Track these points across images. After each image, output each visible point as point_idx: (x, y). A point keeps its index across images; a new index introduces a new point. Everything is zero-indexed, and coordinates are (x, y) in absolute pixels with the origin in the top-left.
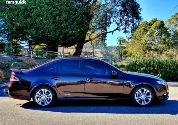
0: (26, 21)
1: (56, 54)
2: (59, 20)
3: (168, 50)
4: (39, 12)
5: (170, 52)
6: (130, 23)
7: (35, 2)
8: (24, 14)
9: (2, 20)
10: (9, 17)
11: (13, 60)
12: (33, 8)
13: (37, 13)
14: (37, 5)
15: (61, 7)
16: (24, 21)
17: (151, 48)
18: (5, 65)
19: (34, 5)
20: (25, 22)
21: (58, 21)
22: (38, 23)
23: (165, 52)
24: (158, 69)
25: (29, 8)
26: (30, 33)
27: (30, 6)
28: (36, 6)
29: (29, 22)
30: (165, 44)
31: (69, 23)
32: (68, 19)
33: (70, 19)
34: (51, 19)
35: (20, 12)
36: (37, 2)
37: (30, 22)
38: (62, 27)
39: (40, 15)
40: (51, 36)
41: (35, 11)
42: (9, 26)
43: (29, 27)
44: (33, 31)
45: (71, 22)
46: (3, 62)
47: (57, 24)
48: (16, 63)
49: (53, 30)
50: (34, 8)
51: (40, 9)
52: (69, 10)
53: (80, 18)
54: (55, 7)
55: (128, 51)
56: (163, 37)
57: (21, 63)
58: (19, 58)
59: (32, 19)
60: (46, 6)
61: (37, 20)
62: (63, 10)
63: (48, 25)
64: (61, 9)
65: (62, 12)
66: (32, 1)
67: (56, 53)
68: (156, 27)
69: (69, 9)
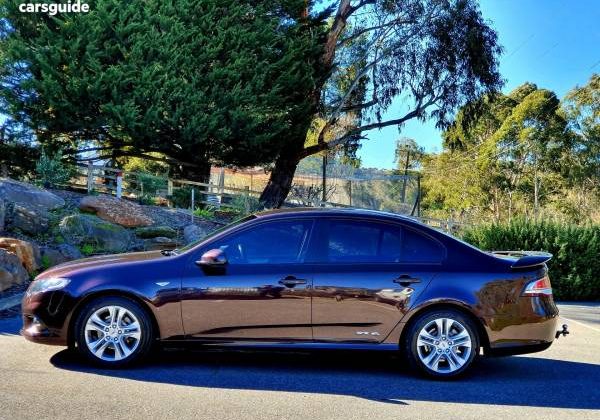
0: (109, 73)
1: (202, 192)
2: (220, 75)
3: (564, 191)
4: (153, 46)
5: (573, 196)
6: (459, 94)
7: (142, 10)
8: (102, 48)
9: (25, 66)
10: (49, 57)
11: (65, 207)
12: (134, 30)
13: (149, 49)
14: (147, 19)
15: (230, 29)
16: (103, 74)
17: (509, 181)
18: (37, 221)
19: (136, 21)
20: (104, 77)
21: (217, 77)
22: (148, 82)
23: (555, 198)
24: (568, 259)
25: (120, 29)
26: (122, 115)
27: (126, 23)
28: (145, 23)
29: (116, 79)
30: (557, 170)
31: (254, 85)
32: (254, 74)
33: (260, 72)
34: (193, 71)
35: (87, 43)
36: (147, 11)
37: (123, 78)
38: (231, 100)
39: (156, 53)
40: (192, 130)
41: (140, 41)
42: (48, 87)
43: (118, 94)
44: (130, 108)
45: (261, 83)
46: (32, 213)
47: (213, 90)
48: (75, 219)
49: (198, 110)
50: (137, 31)
51: (158, 34)
52: (258, 42)
53: (294, 72)
54: (210, 28)
55: (429, 190)
56: (551, 145)
57: (93, 217)
58: (86, 201)
59: (130, 68)
60: (178, 25)
61: (146, 73)
62: (237, 40)
63: (184, 89)
64: (229, 37)
65: (234, 46)
66: (131, 7)
67: (203, 188)
68: (527, 112)
69: (258, 38)
